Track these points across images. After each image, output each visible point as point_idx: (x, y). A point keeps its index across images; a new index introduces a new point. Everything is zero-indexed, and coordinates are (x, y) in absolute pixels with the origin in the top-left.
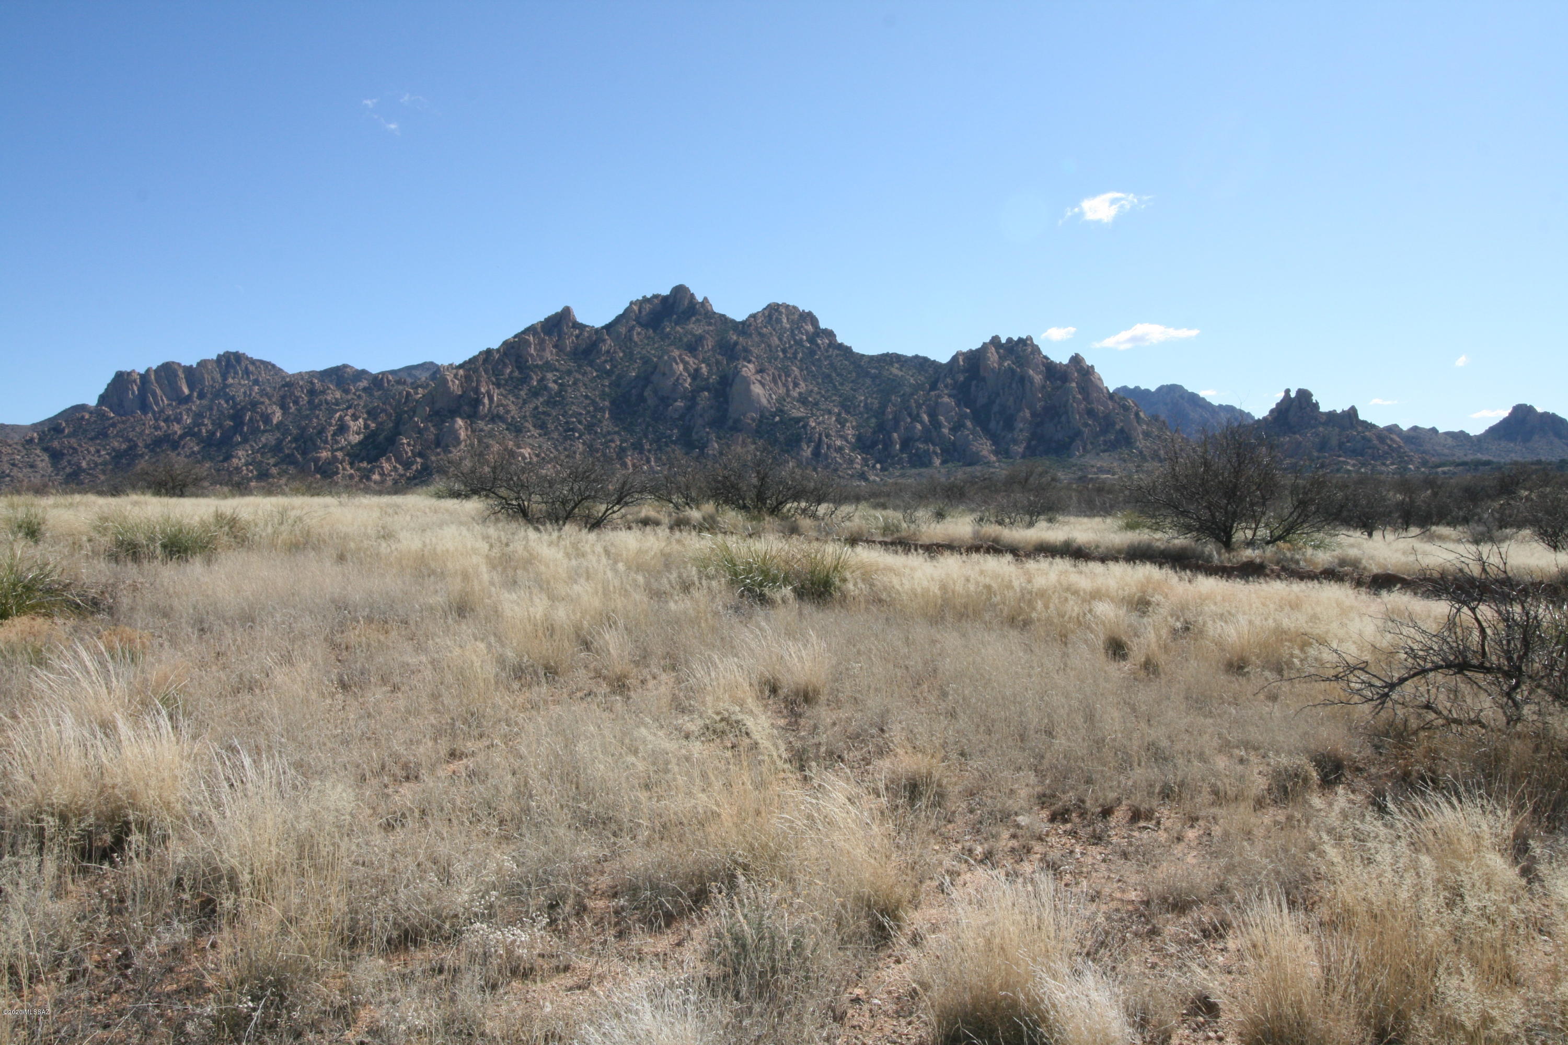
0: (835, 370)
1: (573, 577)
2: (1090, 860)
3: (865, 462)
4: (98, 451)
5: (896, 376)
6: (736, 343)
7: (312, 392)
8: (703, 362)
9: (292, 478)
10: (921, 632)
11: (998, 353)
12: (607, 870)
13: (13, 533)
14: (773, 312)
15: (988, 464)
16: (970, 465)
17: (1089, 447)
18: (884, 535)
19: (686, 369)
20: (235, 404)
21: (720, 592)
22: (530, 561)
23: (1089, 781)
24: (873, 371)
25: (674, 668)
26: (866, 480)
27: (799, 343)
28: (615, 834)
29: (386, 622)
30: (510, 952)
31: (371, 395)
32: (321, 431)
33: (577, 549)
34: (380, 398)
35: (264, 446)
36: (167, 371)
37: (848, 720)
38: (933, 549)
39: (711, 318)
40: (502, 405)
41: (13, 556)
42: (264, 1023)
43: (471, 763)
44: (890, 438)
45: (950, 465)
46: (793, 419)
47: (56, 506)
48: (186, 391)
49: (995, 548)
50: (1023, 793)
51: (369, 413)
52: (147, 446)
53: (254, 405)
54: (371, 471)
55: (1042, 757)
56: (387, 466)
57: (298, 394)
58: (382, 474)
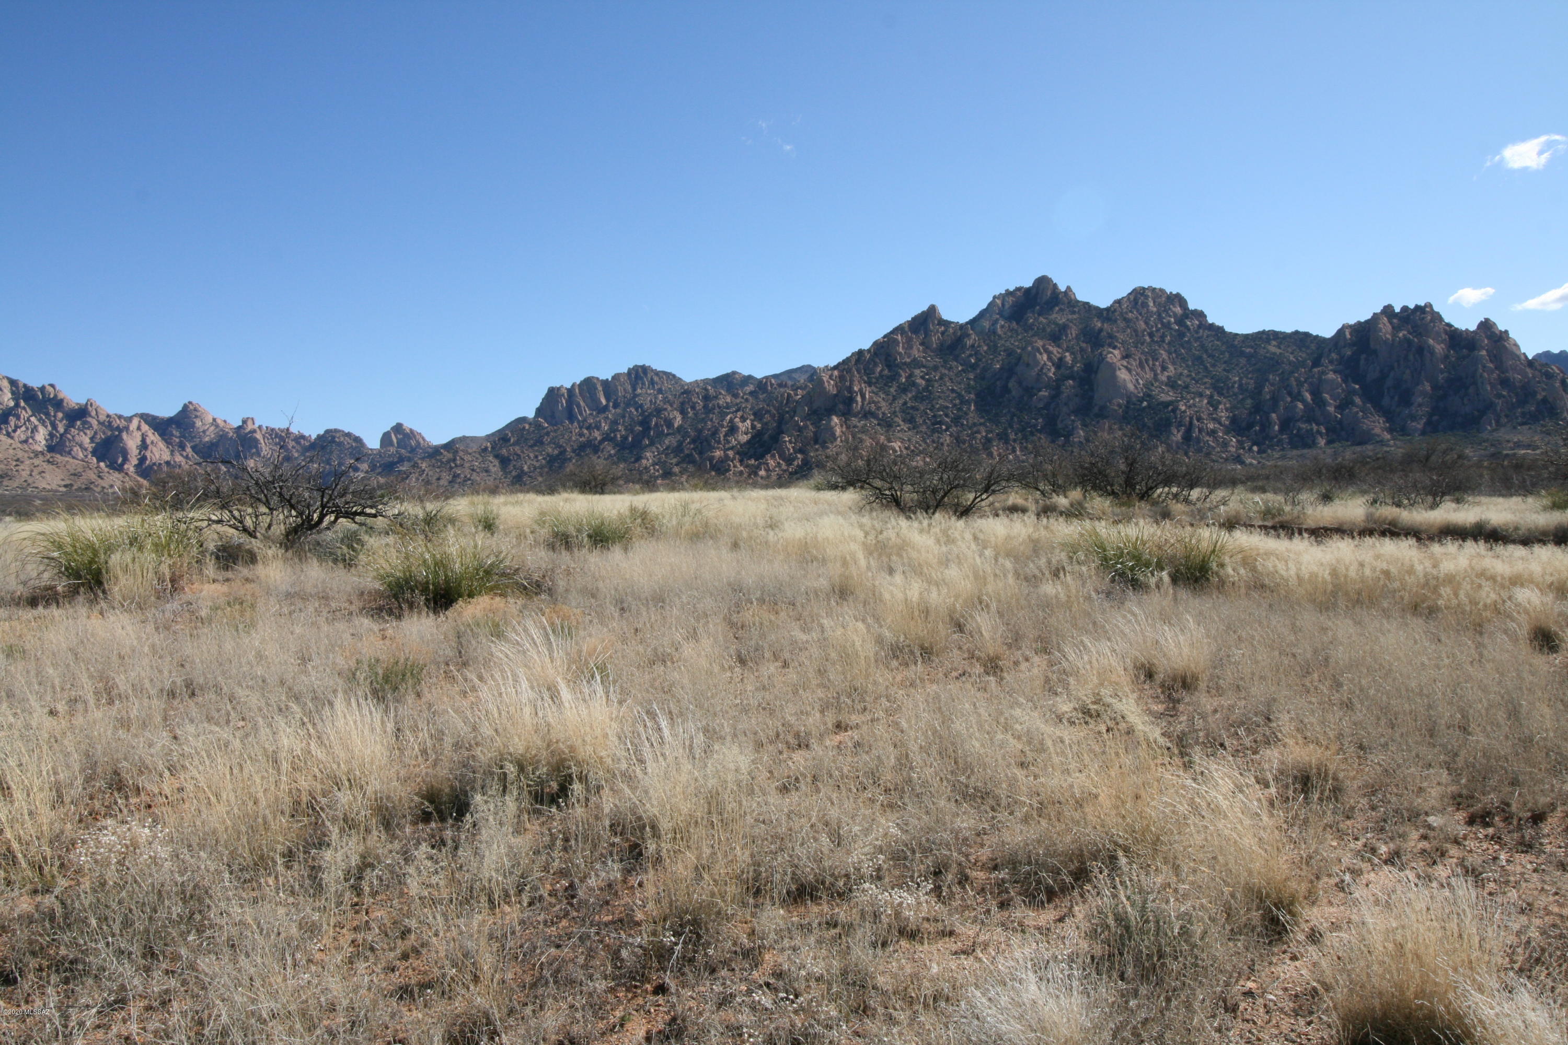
0: (1206, 351)
1: (945, 562)
2: (1519, 869)
3: (1240, 444)
4: (536, 457)
5: (1275, 354)
6: (1101, 330)
7: (706, 398)
8: (1067, 350)
9: (692, 475)
10: (1308, 619)
11: (1391, 323)
12: (988, 843)
13: (476, 527)
14: (1139, 296)
15: (1382, 442)
16: (1360, 443)
17: (1504, 420)
18: (1264, 519)
19: (1050, 359)
20: (643, 412)
21: (1090, 577)
22: (903, 546)
23: (1514, 783)
24: (1248, 350)
25: (1045, 651)
26: (1242, 463)
27: (1167, 326)
28: (993, 809)
29: (776, 604)
30: (897, 914)
31: (757, 398)
32: (715, 433)
33: (948, 536)
34: (764, 401)
35: (667, 448)
36: (588, 384)
37: (1231, 708)
38: (1320, 533)
39: (1074, 306)
40: (874, 402)
41: (476, 546)
42: (684, 957)
43: (855, 734)
44: (1268, 418)
45: (1337, 445)
46: (1162, 403)
47: (505, 504)
48: (604, 402)
49: (1393, 531)
50: (1435, 792)
51: (755, 414)
52: (574, 451)
53: (659, 411)
54: (758, 468)
55: (1456, 755)
56: (772, 463)
57: (694, 400)
58: (768, 470)
